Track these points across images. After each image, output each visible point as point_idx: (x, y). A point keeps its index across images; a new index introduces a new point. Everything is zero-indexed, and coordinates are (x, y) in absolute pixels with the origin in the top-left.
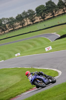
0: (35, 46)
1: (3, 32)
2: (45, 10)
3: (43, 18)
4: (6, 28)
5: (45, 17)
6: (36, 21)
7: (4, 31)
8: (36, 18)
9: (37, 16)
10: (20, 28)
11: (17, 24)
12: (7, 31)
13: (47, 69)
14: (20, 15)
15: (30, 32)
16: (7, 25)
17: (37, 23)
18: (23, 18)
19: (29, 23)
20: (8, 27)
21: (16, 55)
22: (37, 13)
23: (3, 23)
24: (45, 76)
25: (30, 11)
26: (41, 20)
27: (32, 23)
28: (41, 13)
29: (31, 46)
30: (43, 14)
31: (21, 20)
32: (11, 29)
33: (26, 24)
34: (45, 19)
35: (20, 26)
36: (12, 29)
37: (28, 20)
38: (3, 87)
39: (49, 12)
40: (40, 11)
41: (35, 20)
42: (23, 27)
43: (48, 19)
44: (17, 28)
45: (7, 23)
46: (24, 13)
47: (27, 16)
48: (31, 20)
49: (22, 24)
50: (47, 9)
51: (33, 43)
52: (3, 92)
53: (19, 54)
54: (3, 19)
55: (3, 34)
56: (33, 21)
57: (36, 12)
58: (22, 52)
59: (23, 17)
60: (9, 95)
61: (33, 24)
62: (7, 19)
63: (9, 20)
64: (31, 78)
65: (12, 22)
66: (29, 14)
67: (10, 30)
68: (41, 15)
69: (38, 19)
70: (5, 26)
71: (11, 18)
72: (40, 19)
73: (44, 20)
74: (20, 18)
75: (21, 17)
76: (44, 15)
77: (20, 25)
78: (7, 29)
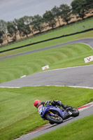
0: (70, 56)
1: (26, 36)
2: (85, 5)
3: (82, 16)
4: (29, 30)
5: (84, 15)
6: (72, 20)
7: (27, 34)
8: (72, 16)
9: (73, 13)
10: (48, 30)
11: (45, 24)
12: (31, 34)
13: (87, 87)
14: (50, 12)
15: (63, 36)
16: (30, 26)
17: (73, 23)
18: (54, 16)
19: (62, 23)
20: (33, 28)
21: (43, 68)
22: (74, 9)
23: (25, 23)
24: (63, 106)
25: (63, 6)
26: (79, 19)
27: (65, 23)
28: (79, 10)
29: (65, 56)
30: (81, 11)
31: (51, 20)
32: (36, 32)
33: (58, 25)
34: (85, 17)
35: (48, 28)
36: (38, 31)
37: (61, 20)
38: (25, 112)
39: (90, 7)
40: (78, 6)
41: (70, 19)
42: (53, 29)
43: (89, 17)
44: (44, 30)
45: (31, 24)
46: (54, 9)
47: (59, 14)
48: (65, 18)
49: (52, 25)
50: (88, 4)
51: (67, 52)
52: (25, 119)
53: (47, 67)
54: (26, 18)
55: (26, 39)
56: (67, 21)
57: (71, 7)
58: (51, 63)
59: (53, 14)
60: (33, 123)
61: (68, 24)
62: (31, 17)
63: (33, 19)
64: (41, 109)
65: (37, 21)
66: (61, 10)
67: (34, 33)
68: (79, 12)
69: (74, 18)
70: (28, 27)
71: (37, 17)
72: (77, 17)
73: (84, 19)
74: (49, 17)
75: (51, 15)
76: (84, 12)
77: (50, 26)
78: (30, 32)
